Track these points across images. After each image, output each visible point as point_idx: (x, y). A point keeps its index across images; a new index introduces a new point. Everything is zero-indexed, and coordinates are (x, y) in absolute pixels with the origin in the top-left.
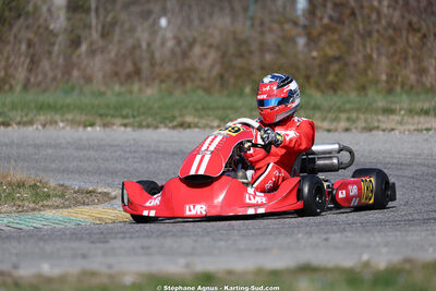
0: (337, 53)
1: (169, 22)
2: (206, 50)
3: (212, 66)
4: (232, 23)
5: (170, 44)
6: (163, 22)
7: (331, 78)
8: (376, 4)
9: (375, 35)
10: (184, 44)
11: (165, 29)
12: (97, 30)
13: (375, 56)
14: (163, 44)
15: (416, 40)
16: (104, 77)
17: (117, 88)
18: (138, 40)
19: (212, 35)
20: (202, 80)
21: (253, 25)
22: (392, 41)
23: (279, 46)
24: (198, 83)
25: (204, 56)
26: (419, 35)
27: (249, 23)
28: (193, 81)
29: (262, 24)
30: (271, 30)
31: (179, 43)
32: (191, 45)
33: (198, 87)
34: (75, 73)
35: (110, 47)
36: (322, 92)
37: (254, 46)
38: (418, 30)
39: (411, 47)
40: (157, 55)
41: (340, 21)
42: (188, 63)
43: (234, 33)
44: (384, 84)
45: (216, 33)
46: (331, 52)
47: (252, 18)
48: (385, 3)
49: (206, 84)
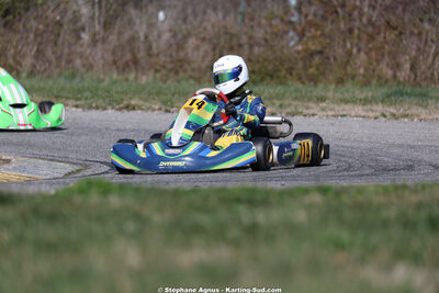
0: (319, 48)
1: (166, 16)
2: (199, 42)
3: (204, 57)
4: (224, 18)
5: (166, 36)
6: (161, 15)
7: (311, 71)
8: (358, 3)
9: (356, 31)
10: (180, 36)
11: (163, 22)
12: (99, 23)
13: (355, 51)
14: (159, 36)
15: (393, 36)
16: (103, 65)
17: (115, 76)
18: (136, 32)
19: (205, 29)
20: (193, 70)
21: (243, 20)
22: (371, 38)
23: (266, 40)
24: (190, 73)
25: (197, 48)
26: (396, 32)
27: (239, 18)
28: (185, 71)
29: (252, 19)
30: (259, 25)
31: (175, 36)
32: (186, 37)
33: (191, 77)
34: (78, 62)
35: (111, 37)
36: (303, 83)
37: (244, 40)
38: (395, 29)
39: (387, 43)
40: (154, 46)
41: (324, 18)
42: (182, 54)
43: (226, 27)
44: (361, 78)
45: (209, 27)
46: (313, 47)
47: (243, 14)
48: (367, 3)
49: (196, 75)
